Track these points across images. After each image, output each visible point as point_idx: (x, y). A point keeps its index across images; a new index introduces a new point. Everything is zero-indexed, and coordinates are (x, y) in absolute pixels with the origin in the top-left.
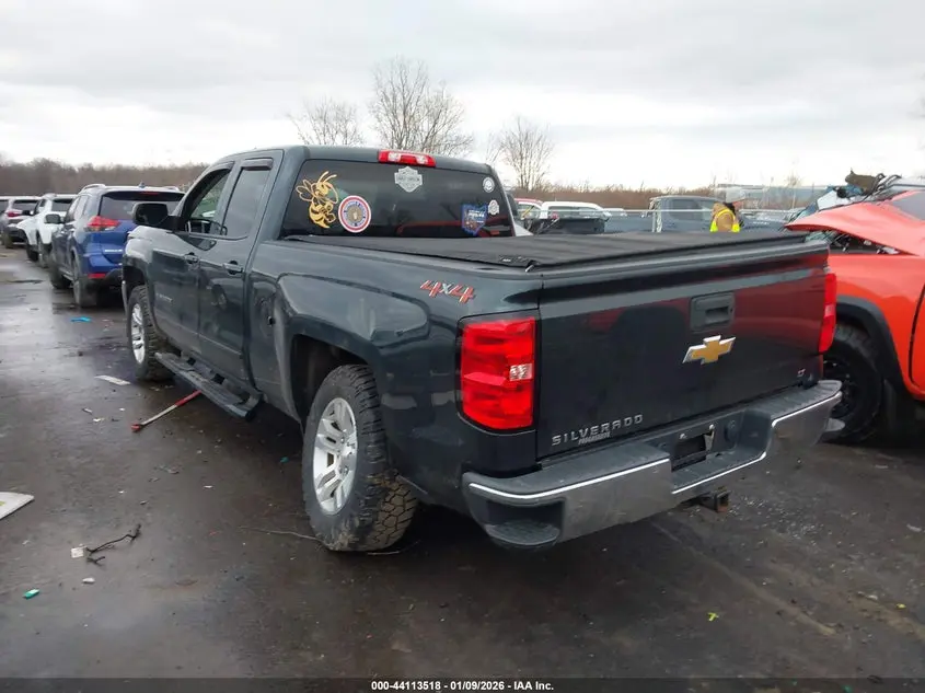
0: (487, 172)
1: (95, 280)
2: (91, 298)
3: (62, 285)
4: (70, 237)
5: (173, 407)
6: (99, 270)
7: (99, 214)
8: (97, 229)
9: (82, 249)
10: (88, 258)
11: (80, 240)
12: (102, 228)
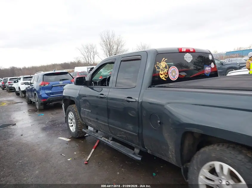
0: (209, 52)
1: (43, 101)
2: (42, 107)
3: (30, 103)
4: (34, 89)
5: (93, 150)
6: (45, 98)
7: (43, 81)
8: (43, 85)
9: (38, 92)
10: (41, 95)
11: (37, 89)
12: (44, 85)
